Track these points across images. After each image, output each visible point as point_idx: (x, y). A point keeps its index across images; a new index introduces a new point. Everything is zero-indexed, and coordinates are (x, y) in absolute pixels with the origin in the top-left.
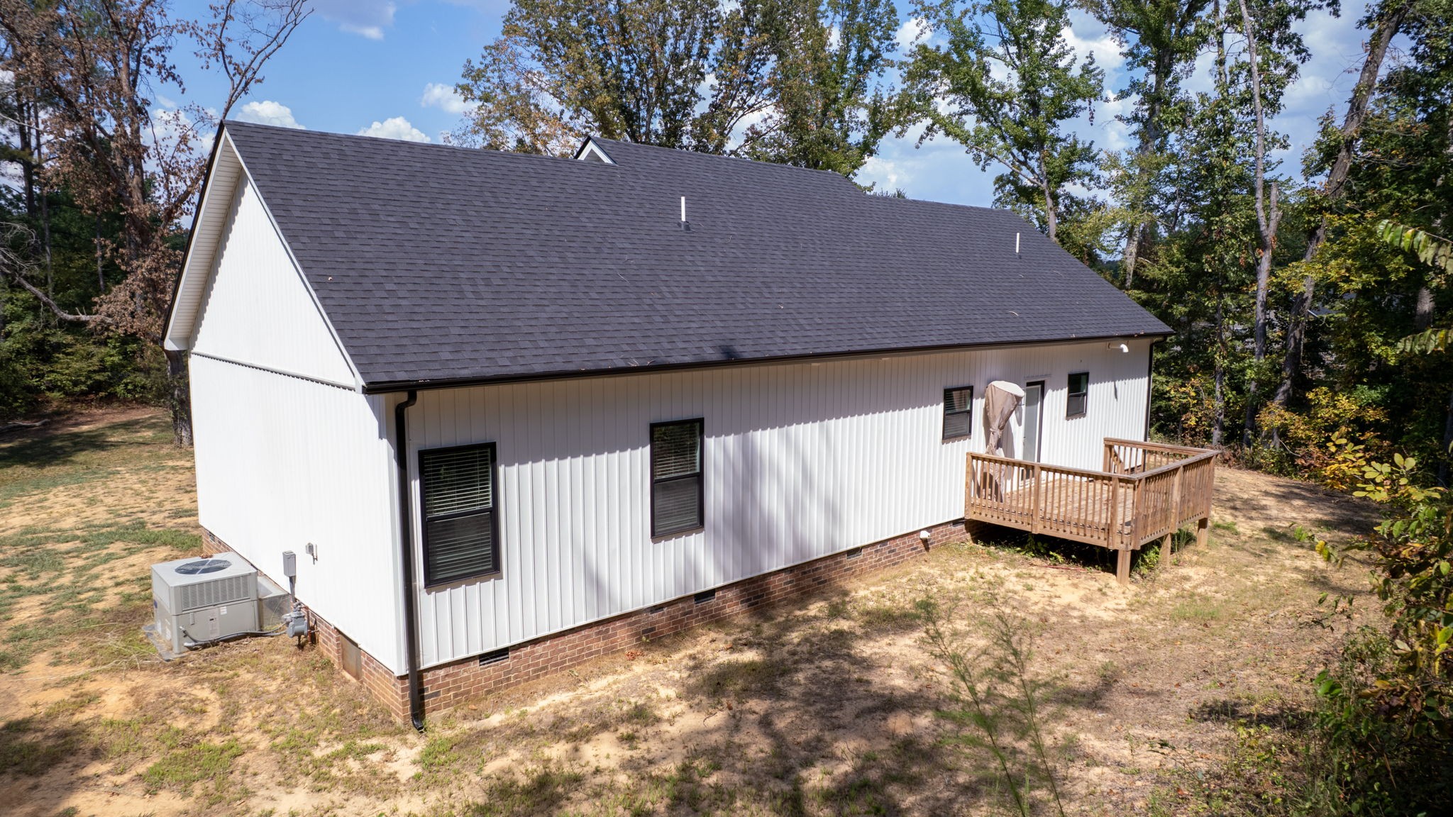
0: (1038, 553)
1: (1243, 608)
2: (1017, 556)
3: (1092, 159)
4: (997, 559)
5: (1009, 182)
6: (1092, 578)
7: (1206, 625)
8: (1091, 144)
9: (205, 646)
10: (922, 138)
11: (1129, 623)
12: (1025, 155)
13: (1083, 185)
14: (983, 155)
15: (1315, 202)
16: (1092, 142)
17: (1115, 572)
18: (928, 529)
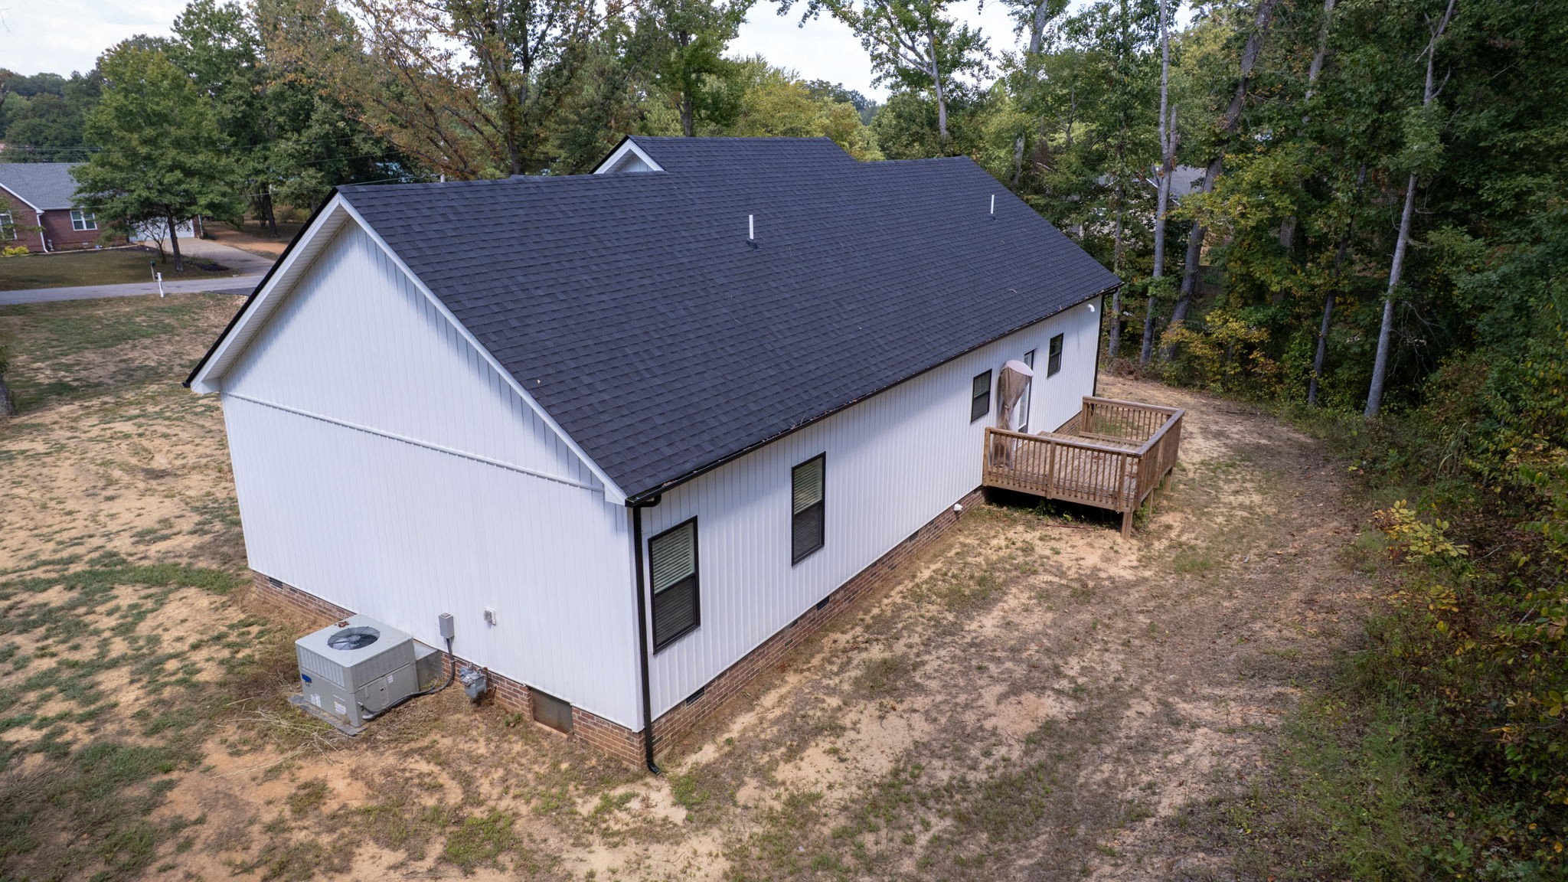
0: (1048, 513)
1: (1222, 555)
2: (1029, 516)
3: (981, 47)
4: (1015, 522)
5: (889, 60)
6: (1101, 536)
7: (1203, 576)
8: (979, 31)
9: (381, 715)
10: (805, 16)
11: (1146, 580)
12: (913, 39)
13: (973, 75)
14: (872, 40)
15: (1216, 135)
16: (980, 29)
17: (1120, 531)
18: (959, 502)
